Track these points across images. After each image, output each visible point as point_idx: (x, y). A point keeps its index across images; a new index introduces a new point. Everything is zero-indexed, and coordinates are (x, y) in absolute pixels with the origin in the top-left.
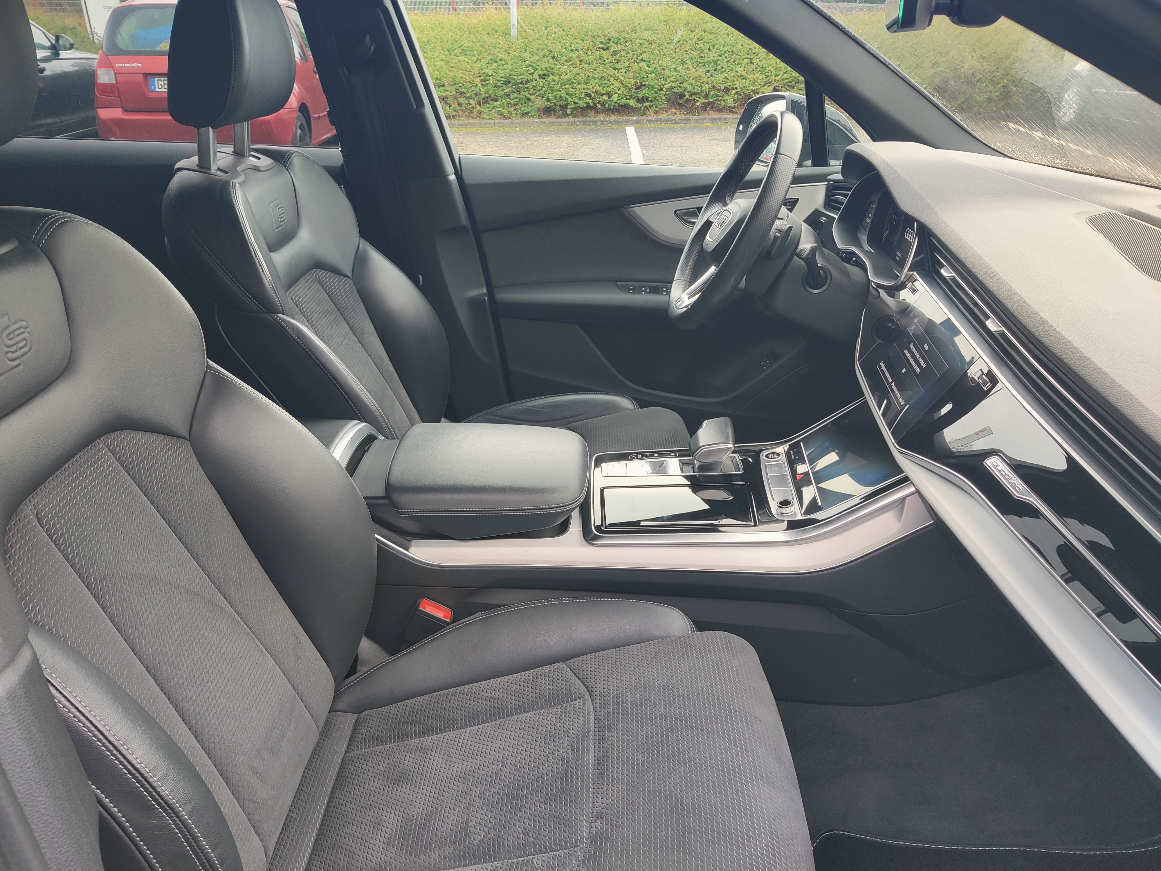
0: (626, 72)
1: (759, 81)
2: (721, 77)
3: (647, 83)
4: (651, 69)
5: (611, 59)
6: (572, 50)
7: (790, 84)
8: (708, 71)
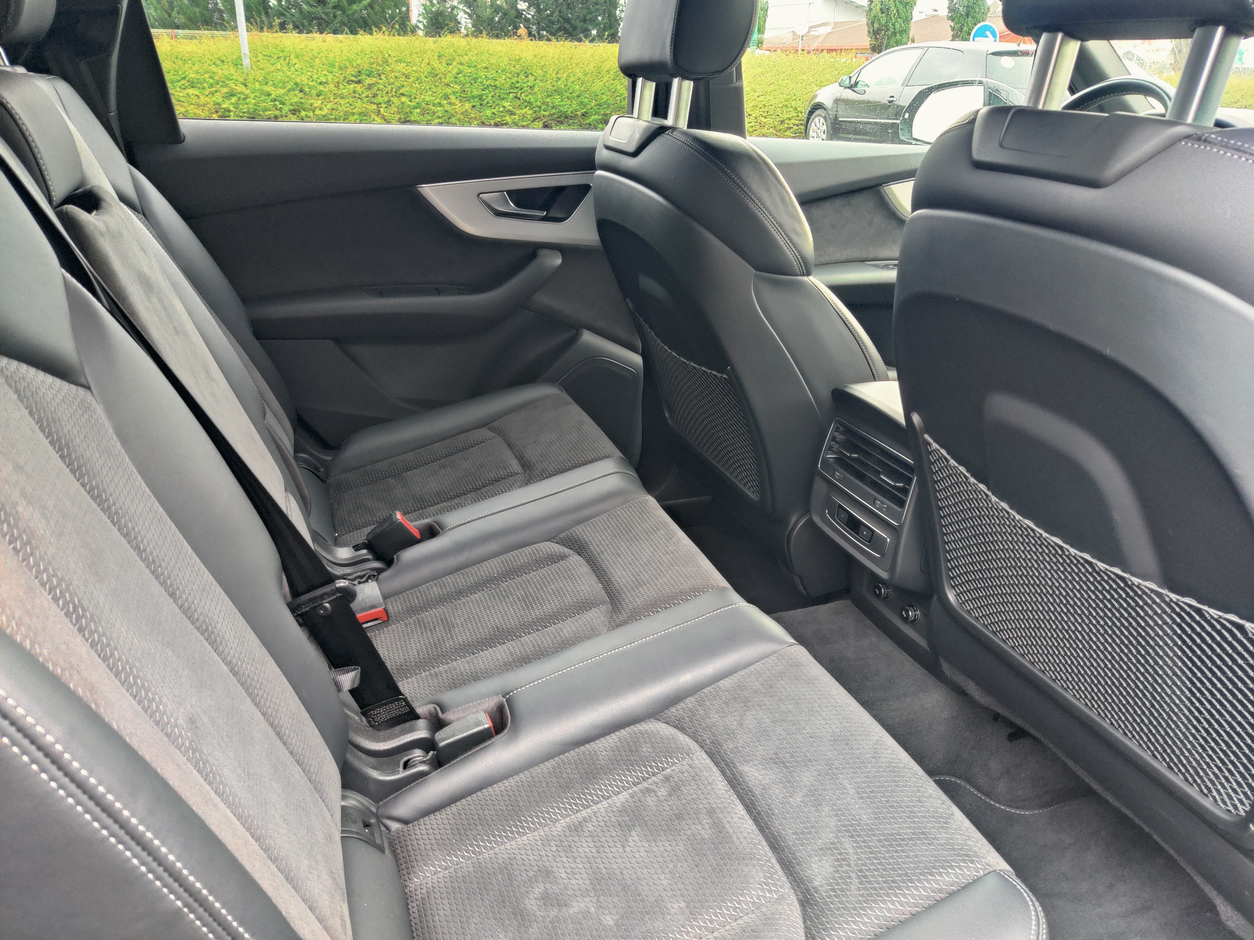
0: (386, 107)
1: (529, 117)
2: (489, 112)
3: (412, 119)
4: (413, 104)
5: (366, 93)
6: (320, 83)
7: (559, 119)
8: (474, 106)
